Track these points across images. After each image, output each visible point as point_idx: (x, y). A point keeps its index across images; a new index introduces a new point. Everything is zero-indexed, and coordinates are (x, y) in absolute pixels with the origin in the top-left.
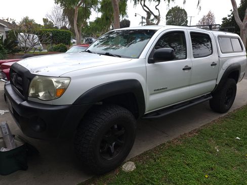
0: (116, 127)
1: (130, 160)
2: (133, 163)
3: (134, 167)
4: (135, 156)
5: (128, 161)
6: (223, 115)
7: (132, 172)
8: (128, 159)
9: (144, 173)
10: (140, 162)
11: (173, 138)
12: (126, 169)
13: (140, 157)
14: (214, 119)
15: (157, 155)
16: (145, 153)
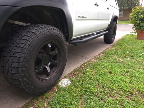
0: (50, 46)
1: (65, 78)
2: (67, 79)
3: (70, 82)
4: (68, 74)
5: (63, 79)
6: (112, 44)
7: (69, 87)
8: (62, 77)
9: (80, 85)
10: (73, 77)
11: (90, 59)
12: (63, 85)
13: (72, 74)
14: (108, 47)
15: (84, 70)
16: (75, 70)
